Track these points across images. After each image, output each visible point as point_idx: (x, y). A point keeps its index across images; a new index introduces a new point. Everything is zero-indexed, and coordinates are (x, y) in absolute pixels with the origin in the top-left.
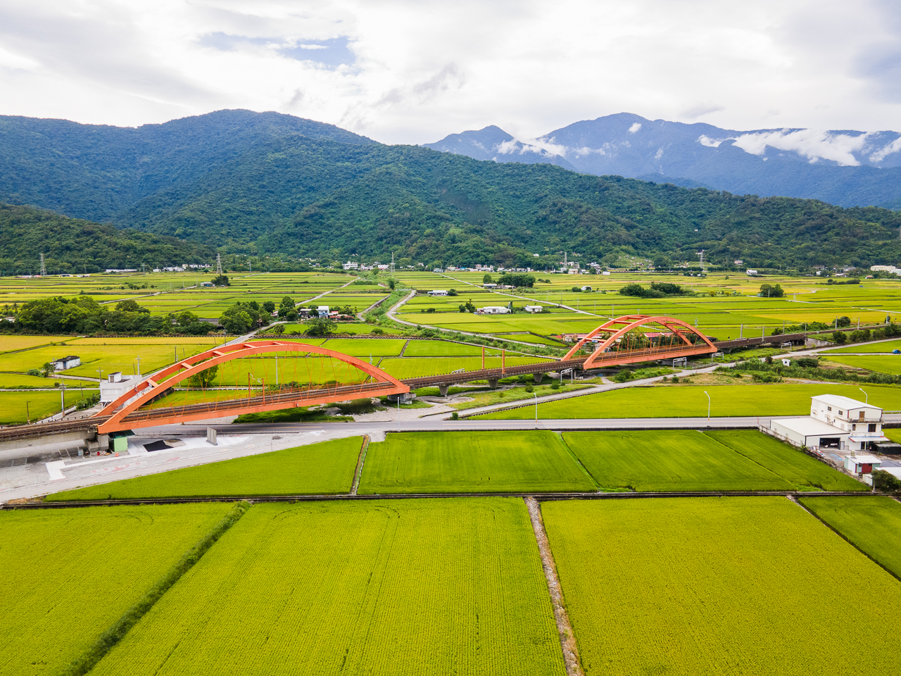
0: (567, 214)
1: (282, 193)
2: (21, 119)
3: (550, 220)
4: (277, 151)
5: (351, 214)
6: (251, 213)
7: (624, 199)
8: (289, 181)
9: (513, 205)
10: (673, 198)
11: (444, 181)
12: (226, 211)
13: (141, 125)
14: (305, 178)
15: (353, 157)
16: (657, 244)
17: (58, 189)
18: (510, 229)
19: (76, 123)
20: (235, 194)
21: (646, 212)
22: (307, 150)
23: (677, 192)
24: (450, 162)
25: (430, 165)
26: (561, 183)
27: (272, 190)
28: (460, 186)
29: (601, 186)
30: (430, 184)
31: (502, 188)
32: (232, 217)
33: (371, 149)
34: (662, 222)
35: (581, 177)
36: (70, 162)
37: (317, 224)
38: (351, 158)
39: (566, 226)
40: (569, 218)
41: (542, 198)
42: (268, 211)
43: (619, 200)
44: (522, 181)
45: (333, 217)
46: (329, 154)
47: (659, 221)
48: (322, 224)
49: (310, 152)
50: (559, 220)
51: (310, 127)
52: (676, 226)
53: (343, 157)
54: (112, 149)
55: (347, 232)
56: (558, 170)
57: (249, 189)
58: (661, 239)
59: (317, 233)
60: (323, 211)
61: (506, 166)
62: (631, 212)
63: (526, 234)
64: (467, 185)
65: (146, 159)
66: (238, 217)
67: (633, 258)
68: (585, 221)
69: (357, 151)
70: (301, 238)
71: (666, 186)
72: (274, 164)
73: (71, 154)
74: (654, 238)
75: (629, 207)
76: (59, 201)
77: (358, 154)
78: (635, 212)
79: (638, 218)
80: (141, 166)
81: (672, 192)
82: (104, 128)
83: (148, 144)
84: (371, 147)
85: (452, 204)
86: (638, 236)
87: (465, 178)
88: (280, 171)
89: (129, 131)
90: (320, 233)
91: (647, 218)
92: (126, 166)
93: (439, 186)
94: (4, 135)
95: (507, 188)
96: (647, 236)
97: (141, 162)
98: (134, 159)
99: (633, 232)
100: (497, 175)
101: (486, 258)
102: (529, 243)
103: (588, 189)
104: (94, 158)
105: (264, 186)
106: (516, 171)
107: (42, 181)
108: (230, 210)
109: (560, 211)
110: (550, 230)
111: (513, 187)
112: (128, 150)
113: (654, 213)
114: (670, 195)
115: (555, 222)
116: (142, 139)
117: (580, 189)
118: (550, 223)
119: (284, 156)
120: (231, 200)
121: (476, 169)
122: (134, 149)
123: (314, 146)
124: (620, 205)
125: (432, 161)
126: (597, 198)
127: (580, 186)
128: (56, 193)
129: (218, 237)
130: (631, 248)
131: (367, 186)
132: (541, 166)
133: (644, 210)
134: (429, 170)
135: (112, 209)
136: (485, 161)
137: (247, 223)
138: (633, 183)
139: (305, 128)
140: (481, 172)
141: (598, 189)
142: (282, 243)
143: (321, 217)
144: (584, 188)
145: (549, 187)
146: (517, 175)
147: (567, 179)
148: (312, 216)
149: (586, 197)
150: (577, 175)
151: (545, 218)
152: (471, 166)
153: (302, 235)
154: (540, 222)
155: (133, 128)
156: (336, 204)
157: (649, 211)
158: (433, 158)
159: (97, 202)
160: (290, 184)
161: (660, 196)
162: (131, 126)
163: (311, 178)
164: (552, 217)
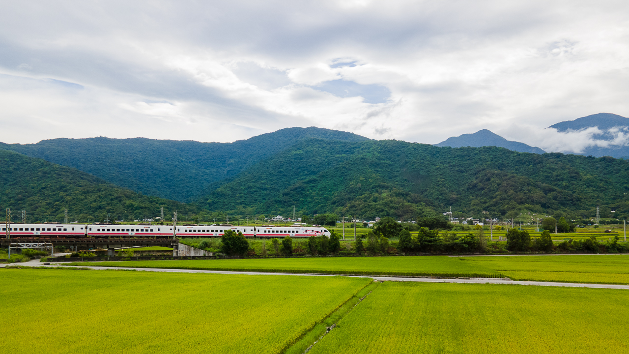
0: (493, 181)
1: (292, 176)
2: (169, 141)
3: (479, 187)
4: (299, 149)
5: (325, 187)
6: (266, 189)
7: (554, 170)
8: (299, 168)
9: (455, 177)
10: (610, 168)
11: (406, 163)
12: (248, 188)
13: (235, 141)
14: (311, 166)
15: (350, 151)
16: (575, 204)
17: (172, 180)
18: (441, 194)
19: (198, 142)
20: (260, 177)
21: (572, 179)
22: (319, 147)
23: (614, 163)
24: (415, 149)
25: (399, 152)
26: (501, 160)
27: (286, 174)
28: (416, 165)
29: (535, 161)
30: (396, 165)
31: (451, 166)
32: (251, 192)
33: (363, 145)
34: (588, 187)
35: (520, 155)
36: (187, 164)
37: (298, 194)
38: (348, 151)
39: (490, 192)
40: (493, 184)
41: (480, 171)
42: (279, 188)
43: (549, 171)
44: (469, 160)
45: (312, 189)
46: (333, 149)
47: (585, 186)
48: (302, 194)
49: (320, 149)
50: (485, 186)
51: (335, 135)
52: (603, 190)
53: (342, 151)
54: (213, 156)
55: (317, 199)
56: (501, 151)
57: (270, 174)
58: (580, 200)
59: (296, 201)
60: (306, 185)
61: (459, 149)
62: (559, 180)
63: (452, 198)
64: (421, 164)
65: (232, 161)
66: (255, 192)
67: (534, 214)
68: (504, 186)
69: (353, 146)
70: (284, 204)
71: (604, 159)
72: (293, 157)
73: (190, 160)
74: (572, 200)
75: (557, 176)
76: (170, 187)
77: (353, 148)
78: (563, 180)
79: (564, 184)
80: (228, 165)
81: (609, 163)
82: (214, 143)
83: (235, 152)
84: (363, 143)
85: (405, 178)
86: (555, 198)
87: (421, 159)
88: (295, 162)
89: (227, 145)
90: (298, 200)
91: (573, 184)
92: (219, 166)
93: (403, 166)
94: (155, 150)
95: (454, 166)
96: (565, 198)
97: (229, 162)
98: (225, 161)
99: (550, 195)
100: (449, 156)
101: (387, 213)
102: (453, 205)
103: (525, 163)
104: (202, 161)
105: (281, 172)
106: (466, 153)
107: (164, 176)
108: (251, 187)
109: (489, 179)
110: (477, 195)
111: (460, 165)
112: (223, 156)
113: (581, 180)
114: (608, 166)
115: (482, 189)
116: (232, 149)
117: (517, 164)
118: (479, 190)
119: (301, 152)
120: (256, 181)
121: (435, 153)
122: (226, 156)
123: (325, 145)
124: (549, 175)
125: (402, 149)
126: (531, 170)
127: (517, 161)
128: (170, 182)
129: (233, 204)
130: (538, 207)
131: (344, 167)
132: (487, 148)
133: (571, 177)
134: (398, 156)
135: (198, 191)
136: (443, 147)
137: (260, 196)
138: (572, 158)
139: (332, 136)
140: (438, 155)
141: (532, 163)
142: (269, 208)
143: (303, 190)
144: (520, 163)
145: (489, 163)
146: (466, 155)
147: (508, 156)
148: (296, 189)
149: (522, 170)
150: (517, 153)
151: (475, 186)
152: (430, 151)
153: (285, 202)
154: (471, 189)
155: (230, 143)
156: (317, 180)
157: (576, 179)
158: (403, 147)
159: (190, 187)
160: (299, 170)
161: (597, 168)
162: (228, 142)
163: (315, 166)
164: (481, 185)
